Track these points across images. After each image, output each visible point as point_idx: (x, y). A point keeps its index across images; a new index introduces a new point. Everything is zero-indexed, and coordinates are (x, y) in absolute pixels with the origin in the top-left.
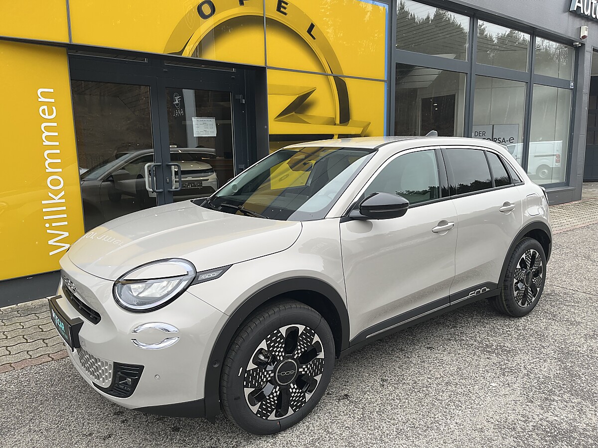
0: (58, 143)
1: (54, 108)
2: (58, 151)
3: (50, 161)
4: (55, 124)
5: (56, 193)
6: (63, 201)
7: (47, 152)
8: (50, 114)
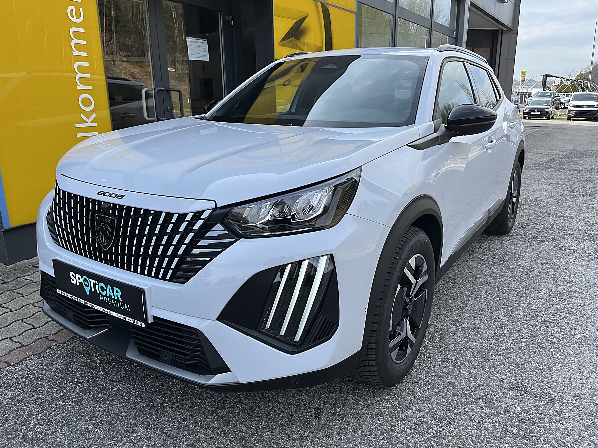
0: (86, 54)
1: (81, 9)
2: (87, 64)
3: (79, 75)
4: (83, 30)
5: (88, 114)
6: (95, 125)
7: (77, 64)
8: (78, 17)
